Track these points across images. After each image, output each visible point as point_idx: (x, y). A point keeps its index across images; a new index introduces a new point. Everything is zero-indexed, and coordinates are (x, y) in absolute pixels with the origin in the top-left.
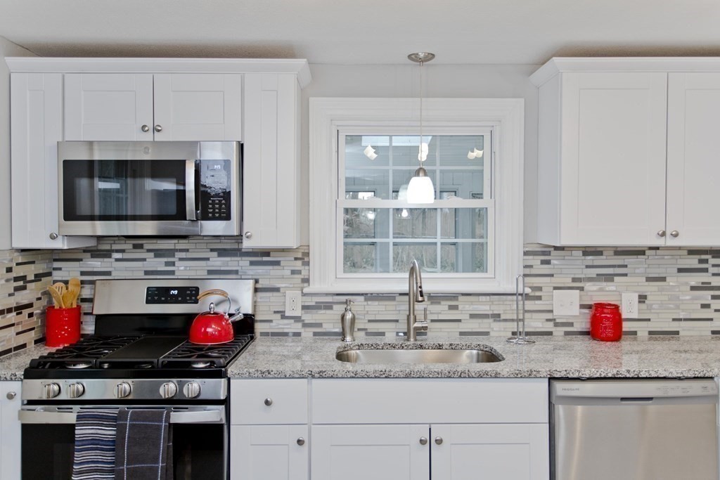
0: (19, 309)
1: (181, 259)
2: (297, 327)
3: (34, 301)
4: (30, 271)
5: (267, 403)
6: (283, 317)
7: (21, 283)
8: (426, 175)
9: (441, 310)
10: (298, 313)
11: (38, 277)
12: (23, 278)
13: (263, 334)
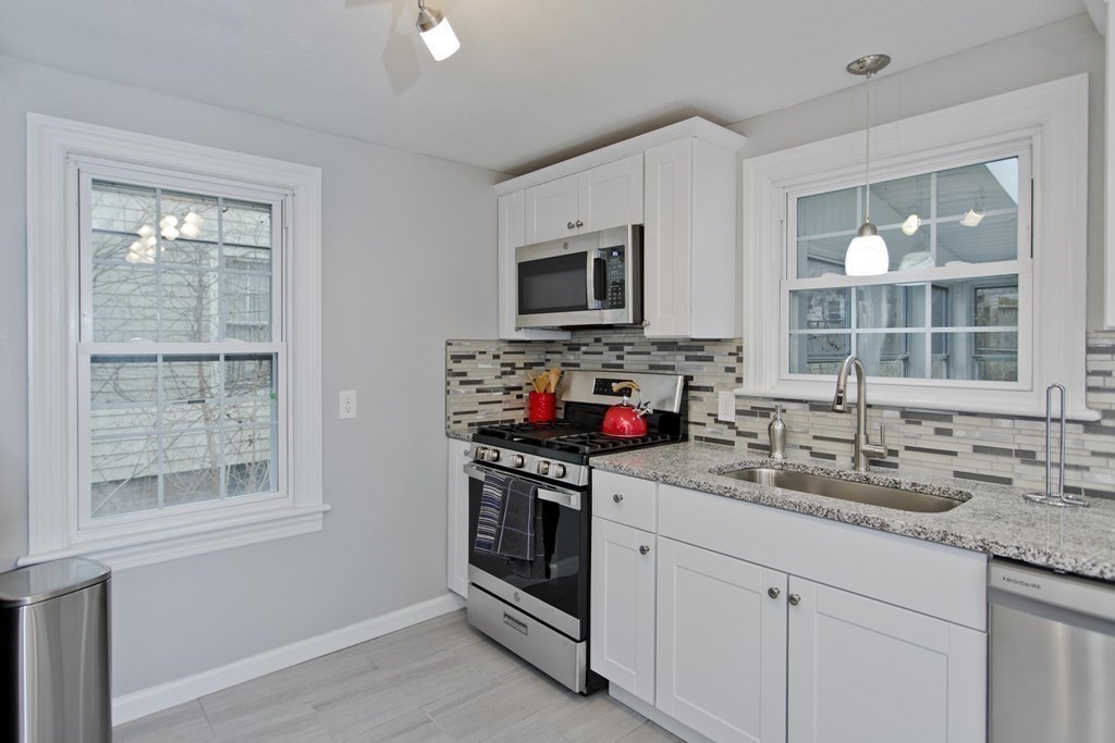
0: (508, 390)
1: (629, 353)
2: (729, 435)
3: (523, 385)
4: (519, 361)
5: (617, 499)
6: (717, 421)
7: (509, 369)
8: (875, 232)
9: (925, 433)
10: (731, 418)
11: (528, 366)
12: (512, 365)
13: (697, 438)
